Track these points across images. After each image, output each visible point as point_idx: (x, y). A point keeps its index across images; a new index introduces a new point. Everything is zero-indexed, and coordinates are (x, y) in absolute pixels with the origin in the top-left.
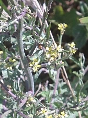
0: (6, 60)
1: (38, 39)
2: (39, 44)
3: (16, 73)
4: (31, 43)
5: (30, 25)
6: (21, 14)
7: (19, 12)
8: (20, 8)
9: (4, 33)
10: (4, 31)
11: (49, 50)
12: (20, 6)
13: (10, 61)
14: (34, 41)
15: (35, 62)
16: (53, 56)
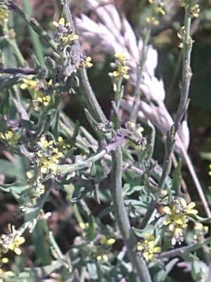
0: (95, 240)
1: (156, 194)
2: (160, 203)
3: (118, 270)
4: (144, 202)
5: (141, 165)
6: (113, 140)
7: (109, 135)
8: (111, 127)
9: (83, 180)
10: (83, 177)
11: (170, 213)
12: (111, 123)
13: (102, 242)
14: (150, 199)
15: (150, 240)
16: (179, 226)
